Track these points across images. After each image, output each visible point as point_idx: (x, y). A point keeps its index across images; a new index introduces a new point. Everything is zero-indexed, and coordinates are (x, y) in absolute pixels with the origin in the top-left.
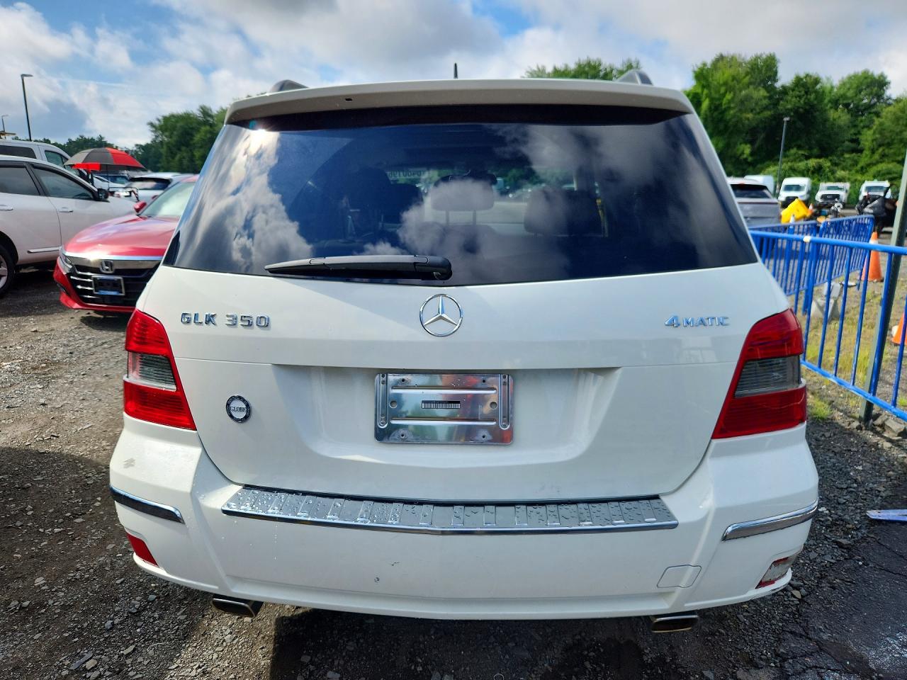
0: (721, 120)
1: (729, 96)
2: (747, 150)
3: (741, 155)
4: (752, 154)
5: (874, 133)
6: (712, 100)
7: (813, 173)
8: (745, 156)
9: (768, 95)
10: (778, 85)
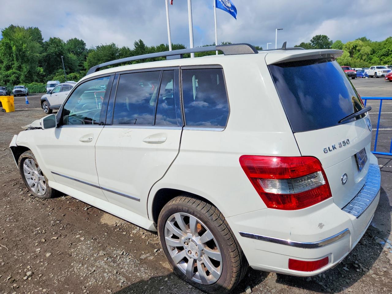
0: (24, 56)
1: (25, 45)
2: (42, 70)
3: (39, 72)
4: (44, 71)
5: (88, 63)
6: (16, 46)
7: (74, 79)
8: (42, 72)
9: (41, 46)
10: (44, 41)
